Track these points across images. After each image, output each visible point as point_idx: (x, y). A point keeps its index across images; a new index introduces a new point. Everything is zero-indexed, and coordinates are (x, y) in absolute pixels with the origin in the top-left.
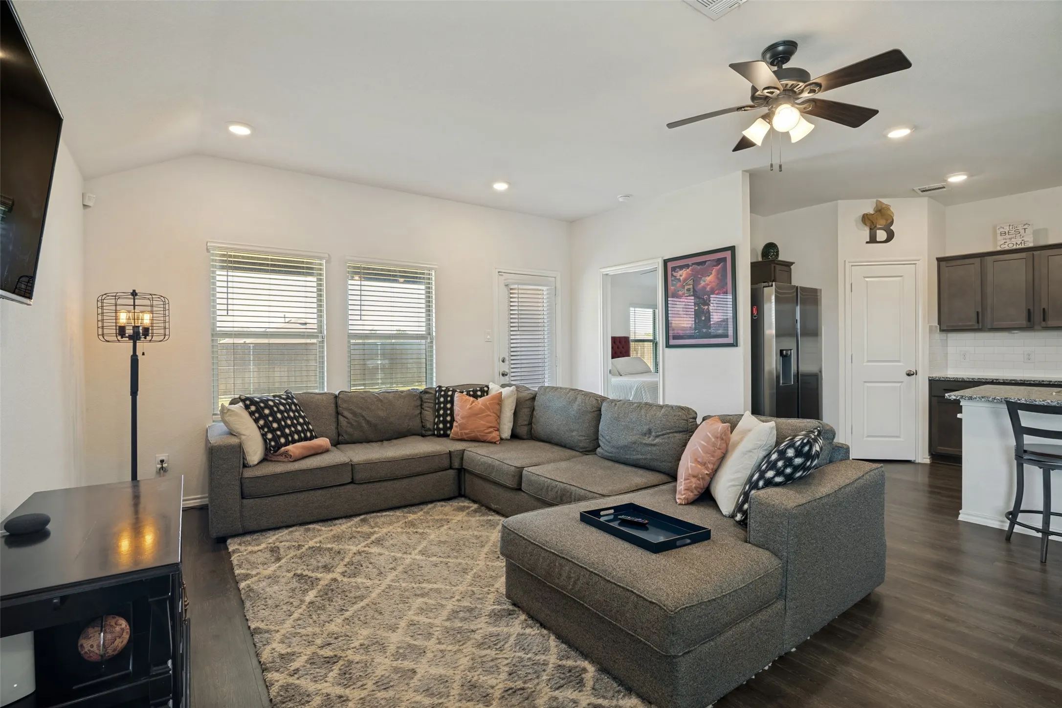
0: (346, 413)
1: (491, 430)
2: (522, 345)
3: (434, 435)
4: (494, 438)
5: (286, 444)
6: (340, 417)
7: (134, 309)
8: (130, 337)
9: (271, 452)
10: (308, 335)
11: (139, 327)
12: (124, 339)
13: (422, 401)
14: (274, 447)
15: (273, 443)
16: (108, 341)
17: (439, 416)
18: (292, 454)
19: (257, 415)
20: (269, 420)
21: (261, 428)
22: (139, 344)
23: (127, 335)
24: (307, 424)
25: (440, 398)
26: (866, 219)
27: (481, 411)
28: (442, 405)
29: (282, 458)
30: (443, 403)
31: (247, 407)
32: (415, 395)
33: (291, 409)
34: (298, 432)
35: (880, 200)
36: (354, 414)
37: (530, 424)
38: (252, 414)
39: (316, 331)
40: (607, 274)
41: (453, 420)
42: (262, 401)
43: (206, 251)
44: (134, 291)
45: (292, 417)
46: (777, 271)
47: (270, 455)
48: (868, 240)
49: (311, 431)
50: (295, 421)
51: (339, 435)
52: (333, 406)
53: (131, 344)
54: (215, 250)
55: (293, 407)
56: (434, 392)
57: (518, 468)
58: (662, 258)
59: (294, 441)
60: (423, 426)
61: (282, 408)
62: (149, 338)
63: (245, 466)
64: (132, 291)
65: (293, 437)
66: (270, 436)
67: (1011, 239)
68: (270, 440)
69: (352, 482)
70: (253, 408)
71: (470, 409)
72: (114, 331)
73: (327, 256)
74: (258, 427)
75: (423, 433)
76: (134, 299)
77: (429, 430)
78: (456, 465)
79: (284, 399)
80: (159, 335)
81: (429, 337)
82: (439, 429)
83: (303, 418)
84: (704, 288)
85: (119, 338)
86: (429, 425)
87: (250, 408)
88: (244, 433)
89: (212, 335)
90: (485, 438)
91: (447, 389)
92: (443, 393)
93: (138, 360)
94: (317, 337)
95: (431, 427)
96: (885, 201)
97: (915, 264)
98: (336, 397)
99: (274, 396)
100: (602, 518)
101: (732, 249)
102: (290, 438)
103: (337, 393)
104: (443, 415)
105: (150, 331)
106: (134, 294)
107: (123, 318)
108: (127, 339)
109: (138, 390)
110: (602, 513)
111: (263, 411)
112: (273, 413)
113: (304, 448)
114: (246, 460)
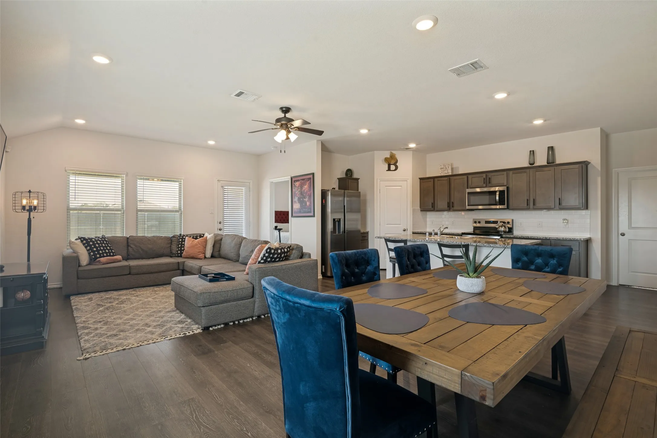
0: (132, 246)
1: (200, 253)
2: (230, 215)
3: (176, 256)
4: (201, 257)
5: (100, 257)
6: (129, 248)
7: (30, 198)
8: (28, 210)
9: (93, 260)
10: (116, 210)
11: (32, 206)
12: (25, 211)
13: (172, 241)
14: (94, 258)
15: (93, 257)
16: (18, 212)
17: (178, 248)
18: (101, 261)
19: (86, 245)
20: (92, 247)
21: (88, 250)
22: (32, 213)
23: (26, 209)
24: (112, 250)
25: (180, 239)
26: (386, 160)
27: (196, 245)
28: (180, 243)
29: (98, 263)
30: (181, 241)
31: (82, 241)
32: (168, 238)
33: (103, 243)
34: (106, 253)
35: (392, 151)
36: (136, 246)
37: (219, 251)
38: (84, 244)
39: (121, 208)
40: (272, 182)
41: (184, 249)
42: (89, 239)
43: (65, 171)
44: (30, 190)
45: (103, 246)
46: (349, 182)
47: (92, 262)
48: (387, 170)
49: (113, 253)
50: (105, 248)
51: (128, 255)
52: (126, 242)
53: (28, 213)
54: (68, 170)
55: (105, 242)
56: (178, 237)
57: (200, 266)
58: (291, 176)
59: (104, 256)
60: (171, 252)
61: (99, 242)
62: (36, 211)
63: (79, 266)
64: (28, 191)
65: (103, 255)
66: (92, 254)
67: (444, 171)
68: (92, 256)
69: (129, 274)
70: (85, 242)
71: (191, 244)
72: (20, 208)
73: (126, 173)
74: (87, 249)
75: (171, 255)
76: (30, 194)
77: (174, 254)
78: (181, 268)
79: (100, 238)
80: (41, 209)
81: (180, 211)
82: (178, 254)
83: (110, 247)
84: (304, 190)
85: (23, 210)
86: (174, 252)
87: (83, 242)
88: (80, 252)
89: (68, 210)
90: (197, 257)
91: (184, 235)
92: (181, 237)
93: (31, 220)
94: (121, 211)
95: (175, 253)
96: (394, 152)
97: (407, 181)
98: (128, 238)
99: (96, 237)
100: (208, 277)
101: (313, 174)
102: (102, 255)
103: (128, 237)
104: (180, 247)
105: (37, 208)
106: (30, 192)
107: (24, 202)
108: (26, 211)
109: (31, 233)
110: (208, 275)
111: (89, 243)
112: (94, 244)
113: (108, 259)
114: (80, 263)
